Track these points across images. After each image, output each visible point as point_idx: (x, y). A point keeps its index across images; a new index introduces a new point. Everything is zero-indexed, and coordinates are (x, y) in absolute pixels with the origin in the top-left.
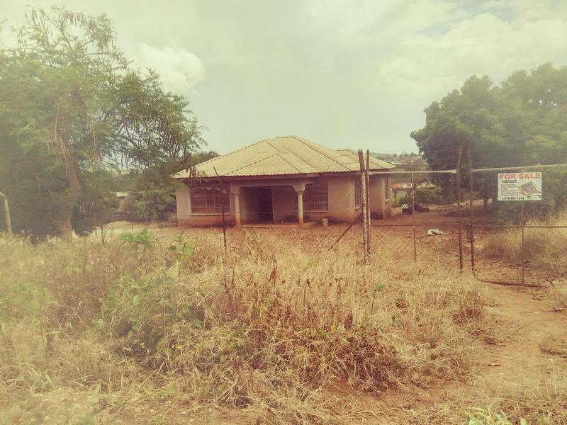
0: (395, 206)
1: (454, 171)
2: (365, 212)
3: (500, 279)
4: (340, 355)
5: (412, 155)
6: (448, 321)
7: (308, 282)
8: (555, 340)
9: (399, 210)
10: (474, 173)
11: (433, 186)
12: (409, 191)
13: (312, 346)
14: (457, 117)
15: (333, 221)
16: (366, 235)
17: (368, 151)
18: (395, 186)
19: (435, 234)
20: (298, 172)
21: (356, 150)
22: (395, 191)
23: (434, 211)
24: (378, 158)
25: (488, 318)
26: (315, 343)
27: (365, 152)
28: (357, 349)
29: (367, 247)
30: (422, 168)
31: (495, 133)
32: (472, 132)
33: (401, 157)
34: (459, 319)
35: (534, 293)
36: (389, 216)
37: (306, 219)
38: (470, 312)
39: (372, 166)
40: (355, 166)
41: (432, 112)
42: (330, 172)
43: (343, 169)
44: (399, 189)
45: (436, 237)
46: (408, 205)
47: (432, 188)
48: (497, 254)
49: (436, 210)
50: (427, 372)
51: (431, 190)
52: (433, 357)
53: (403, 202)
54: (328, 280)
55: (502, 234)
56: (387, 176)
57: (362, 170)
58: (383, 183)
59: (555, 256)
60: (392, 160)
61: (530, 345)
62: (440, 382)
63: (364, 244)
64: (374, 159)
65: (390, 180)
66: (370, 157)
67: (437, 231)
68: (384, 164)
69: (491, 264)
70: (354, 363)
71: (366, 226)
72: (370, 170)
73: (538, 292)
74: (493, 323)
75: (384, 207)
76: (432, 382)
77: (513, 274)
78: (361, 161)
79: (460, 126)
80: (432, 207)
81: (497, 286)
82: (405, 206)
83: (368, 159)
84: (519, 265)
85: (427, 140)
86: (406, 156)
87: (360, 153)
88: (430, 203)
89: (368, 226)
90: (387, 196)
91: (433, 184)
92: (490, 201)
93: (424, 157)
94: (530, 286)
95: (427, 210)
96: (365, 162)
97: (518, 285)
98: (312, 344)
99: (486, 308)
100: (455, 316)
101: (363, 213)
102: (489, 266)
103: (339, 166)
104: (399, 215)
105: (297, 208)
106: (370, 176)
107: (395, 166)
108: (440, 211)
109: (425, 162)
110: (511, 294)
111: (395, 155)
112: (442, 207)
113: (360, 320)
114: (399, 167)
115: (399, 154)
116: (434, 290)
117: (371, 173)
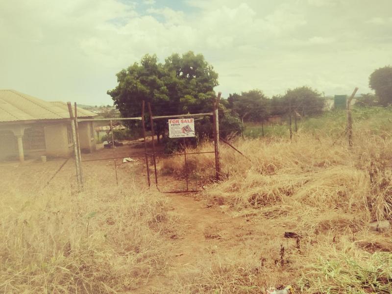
0: (98, 143)
1: (140, 118)
2: (76, 151)
3: (173, 190)
4: (61, 283)
5: (108, 106)
6: (146, 228)
7: (25, 222)
8: (211, 228)
9: (102, 146)
10: (153, 120)
11: (124, 128)
12: (108, 132)
13: (33, 283)
14: (138, 80)
15: (50, 158)
16: (78, 169)
17: (75, 103)
18: (97, 128)
19: (128, 161)
20: (16, 120)
21: (66, 103)
22: (98, 132)
23: (126, 145)
24: (83, 108)
25: (171, 219)
26: (36, 278)
27: (73, 104)
28: (77, 273)
29: (80, 179)
30: (116, 115)
31: (163, 92)
32: (148, 91)
33: (101, 108)
34: (152, 224)
35: (194, 196)
36: (95, 150)
37: (27, 157)
38: (158, 218)
39: (79, 115)
40: (66, 115)
41: (122, 76)
42: (45, 119)
43: (56, 117)
44: (100, 131)
45: (129, 164)
46: (108, 142)
47: (123, 129)
48: (169, 172)
49: (127, 144)
50: (136, 274)
51: (123, 131)
52: (139, 261)
53: (104, 139)
54: (47, 215)
55: (171, 159)
56: (92, 122)
57: (72, 118)
58: (89, 127)
59: (203, 170)
60: (94, 110)
61: (198, 234)
62: (146, 281)
63: (77, 176)
64: (81, 109)
65: (94, 124)
66: (77, 108)
67: (130, 159)
68: (88, 113)
69: (166, 179)
70: (75, 287)
71: (77, 162)
72: (79, 118)
73: (197, 195)
74: (174, 222)
75: (91, 145)
76: (139, 283)
77: (180, 184)
78: (70, 111)
79: (141, 87)
80: (125, 142)
81: (172, 194)
82: (106, 143)
83: (76, 110)
84: (183, 178)
85: (120, 95)
86: (104, 107)
87: (69, 105)
88: (123, 140)
89: (79, 161)
90: (92, 136)
91: (125, 126)
92: (161, 136)
93: (117, 107)
94: (192, 192)
95: (121, 145)
96: (74, 111)
97: (185, 192)
98: (33, 280)
99: (168, 213)
100: (150, 223)
101: (74, 151)
102: (165, 181)
103: (53, 114)
104: (102, 149)
105: (17, 149)
106: (78, 122)
107: (97, 115)
108: (130, 145)
109: (118, 111)
110: (181, 199)
111: (96, 106)
112: (131, 142)
113: (78, 245)
114: (99, 114)
115: (99, 106)
116: (133, 205)
117: (79, 120)
